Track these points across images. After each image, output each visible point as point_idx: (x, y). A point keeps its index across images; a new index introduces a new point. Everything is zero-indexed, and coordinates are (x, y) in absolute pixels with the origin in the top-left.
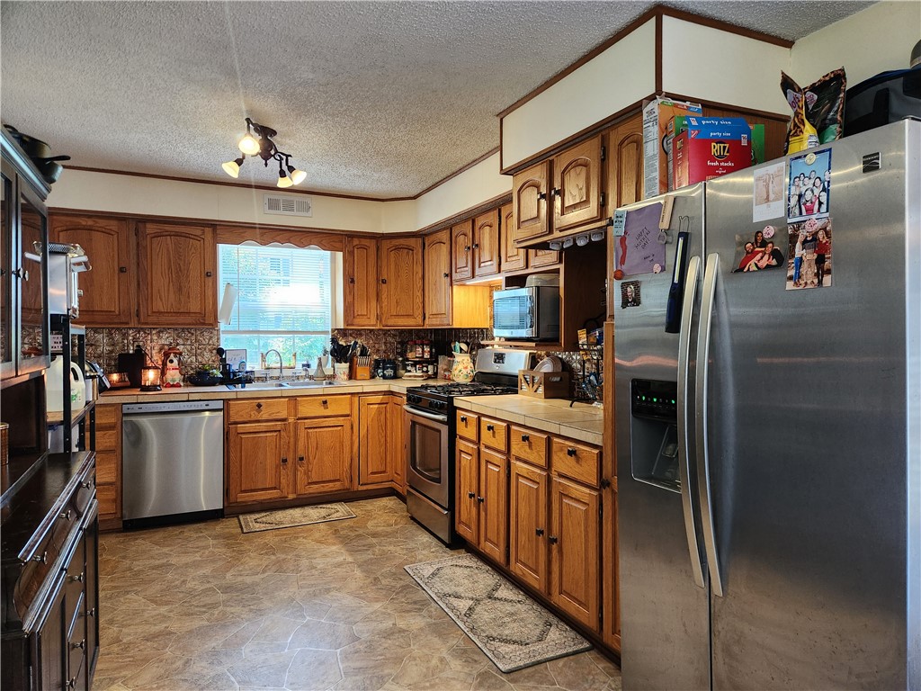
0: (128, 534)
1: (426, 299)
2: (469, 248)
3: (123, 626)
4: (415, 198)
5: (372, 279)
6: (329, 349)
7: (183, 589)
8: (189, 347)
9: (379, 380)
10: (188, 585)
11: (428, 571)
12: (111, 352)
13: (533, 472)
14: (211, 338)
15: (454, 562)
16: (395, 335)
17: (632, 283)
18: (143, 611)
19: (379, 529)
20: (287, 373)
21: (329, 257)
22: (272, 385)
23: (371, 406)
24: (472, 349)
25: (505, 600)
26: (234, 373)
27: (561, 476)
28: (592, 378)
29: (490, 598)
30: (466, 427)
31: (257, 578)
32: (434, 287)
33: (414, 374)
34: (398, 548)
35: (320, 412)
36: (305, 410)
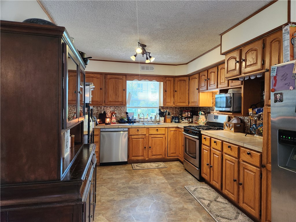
0: (101, 167)
1: (190, 97)
2: (206, 80)
3: (101, 196)
4: (187, 64)
5: (172, 90)
6: (158, 113)
7: (117, 186)
8: (118, 112)
9: (173, 123)
10: (119, 185)
11: (193, 189)
12: (97, 113)
13: (232, 159)
14: (124, 109)
15: (201, 187)
16: (179, 109)
17: (279, 93)
18: (107, 192)
19: (175, 172)
20: (146, 120)
21: (159, 84)
22: (141, 124)
23: (172, 132)
24: (205, 114)
25: (221, 202)
26: (131, 120)
27: (244, 161)
28: (254, 126)
29: (215, 201)
30: (206, 141)
31: (139, 185)
32: (193, 93)
33: (185, 121)
34: (182, 180)
35: (156, 133)
36: (151, 132)
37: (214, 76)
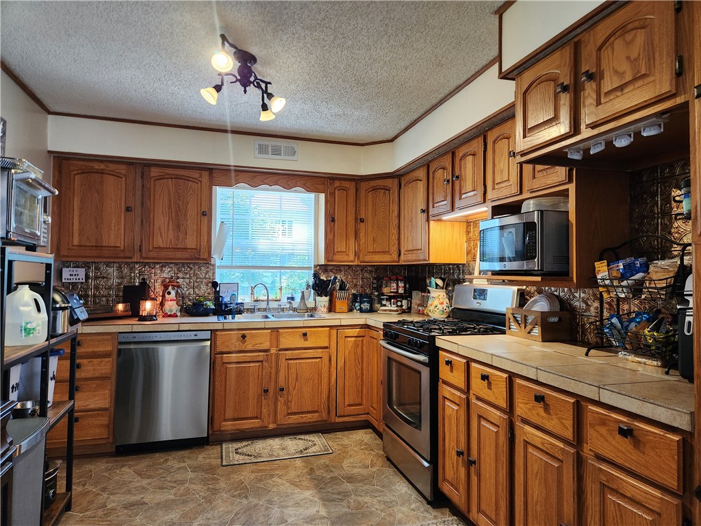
0: (119, 459)
1: (402, 236)
2: (448, 181)
4: (392, 140)
5: (351, 218)
6: (311, 284)
8: (187, 281)
9: (356, 314)
12: (120, 284)
14: (207, 272)
16: (371, 271)
19: (355, 471)
20: (273, 305)
21: (313, 198)
22: (258, 316)
23: (349, 339)
24: (448, 285)
26: (226, 305)
27: (601, 459)
28: (615, 321)
30: (452, 371)
32: (410, 224)
33: (389, 308)
34: (375, 501)
35: (301, 343)
36: (286, 341)
37: (474, 166)
